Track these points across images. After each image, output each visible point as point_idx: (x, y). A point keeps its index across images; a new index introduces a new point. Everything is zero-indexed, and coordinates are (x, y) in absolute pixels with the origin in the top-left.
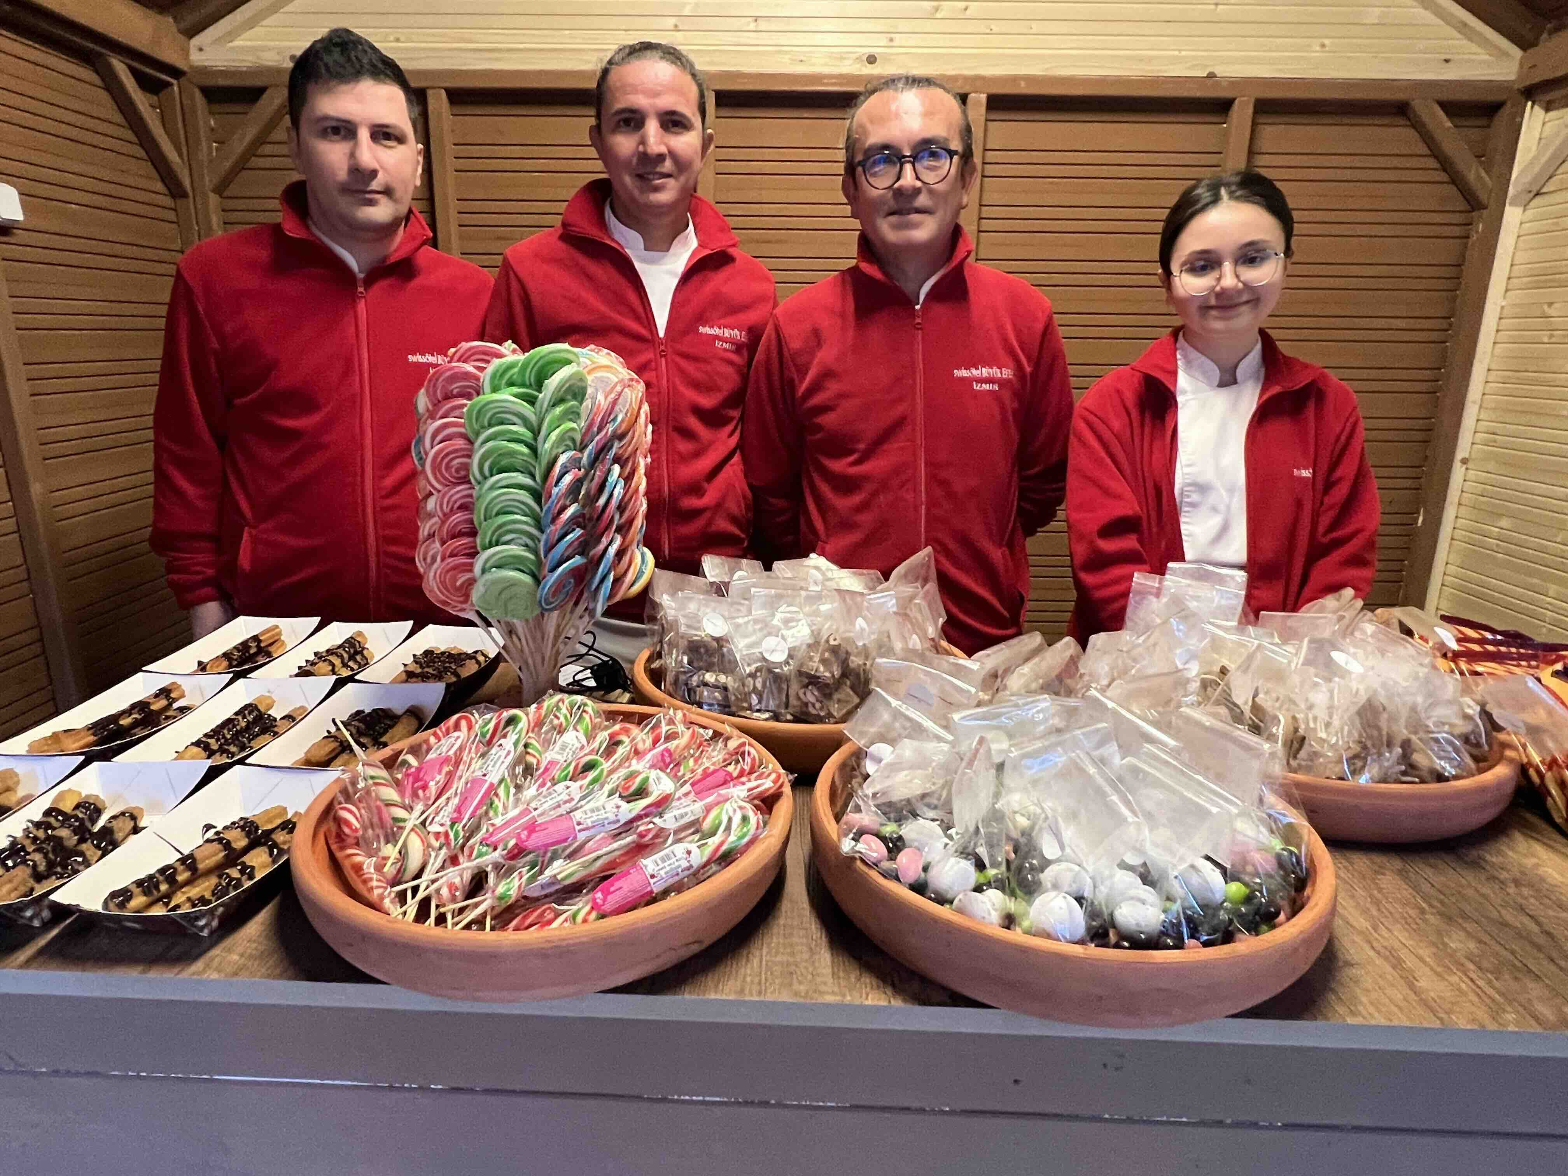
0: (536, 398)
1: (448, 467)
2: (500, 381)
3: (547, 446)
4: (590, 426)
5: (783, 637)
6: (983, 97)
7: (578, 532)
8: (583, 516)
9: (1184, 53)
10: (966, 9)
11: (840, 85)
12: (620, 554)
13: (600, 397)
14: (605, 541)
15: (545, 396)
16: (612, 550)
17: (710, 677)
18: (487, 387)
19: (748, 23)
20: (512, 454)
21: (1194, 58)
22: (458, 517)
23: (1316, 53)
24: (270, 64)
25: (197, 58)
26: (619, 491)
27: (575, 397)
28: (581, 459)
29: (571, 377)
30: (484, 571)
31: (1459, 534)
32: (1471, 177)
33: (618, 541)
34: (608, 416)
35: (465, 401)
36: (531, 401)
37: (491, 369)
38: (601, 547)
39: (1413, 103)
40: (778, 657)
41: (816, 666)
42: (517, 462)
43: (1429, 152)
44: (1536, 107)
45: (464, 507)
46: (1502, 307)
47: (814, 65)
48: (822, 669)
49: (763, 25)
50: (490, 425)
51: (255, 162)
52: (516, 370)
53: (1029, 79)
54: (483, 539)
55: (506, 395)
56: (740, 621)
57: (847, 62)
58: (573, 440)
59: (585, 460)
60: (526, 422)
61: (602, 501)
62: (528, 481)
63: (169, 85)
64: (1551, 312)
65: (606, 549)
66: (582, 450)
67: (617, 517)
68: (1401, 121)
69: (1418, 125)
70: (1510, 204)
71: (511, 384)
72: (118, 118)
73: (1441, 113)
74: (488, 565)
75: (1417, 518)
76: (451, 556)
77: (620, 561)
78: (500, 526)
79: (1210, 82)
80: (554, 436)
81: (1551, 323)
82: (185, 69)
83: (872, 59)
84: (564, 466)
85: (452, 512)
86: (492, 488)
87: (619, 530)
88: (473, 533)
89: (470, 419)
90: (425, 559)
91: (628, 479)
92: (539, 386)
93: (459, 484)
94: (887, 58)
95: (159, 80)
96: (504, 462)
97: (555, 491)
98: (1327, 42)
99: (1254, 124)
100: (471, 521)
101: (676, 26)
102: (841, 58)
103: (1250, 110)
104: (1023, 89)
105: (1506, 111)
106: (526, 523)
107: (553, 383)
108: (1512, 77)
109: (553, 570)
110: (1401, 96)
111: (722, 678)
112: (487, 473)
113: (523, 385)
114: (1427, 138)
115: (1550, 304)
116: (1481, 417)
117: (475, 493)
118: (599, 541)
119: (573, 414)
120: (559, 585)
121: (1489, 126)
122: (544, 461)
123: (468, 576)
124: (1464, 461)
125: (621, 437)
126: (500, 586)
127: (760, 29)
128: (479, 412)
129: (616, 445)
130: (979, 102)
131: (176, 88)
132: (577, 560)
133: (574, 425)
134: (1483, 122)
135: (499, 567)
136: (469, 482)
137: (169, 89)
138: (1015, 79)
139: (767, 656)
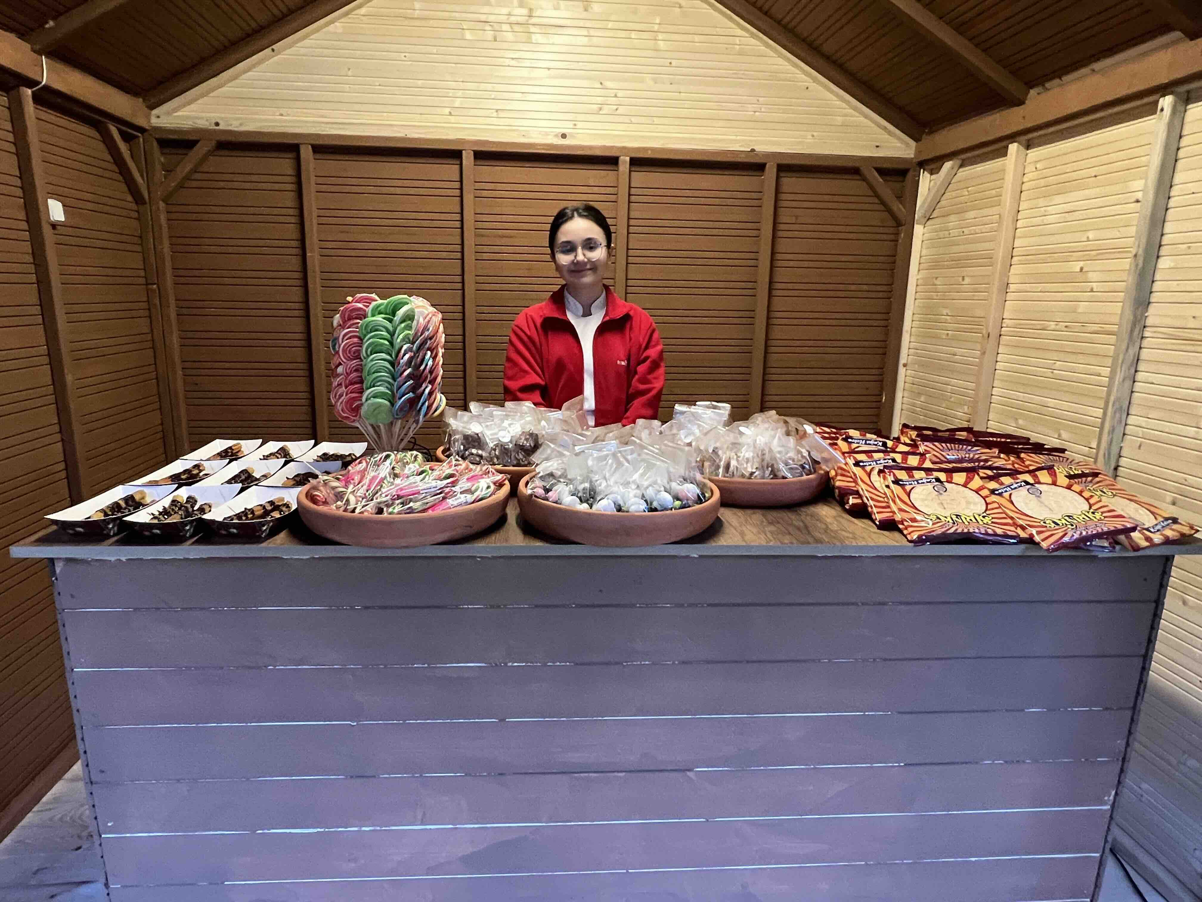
0: (392, 320)
1: (350, 352)
2: (377, 311)
3: (399, 340)
4: (416, 334)
5: (509, 432)
6: (628, 159)
7: (411, 382)
8: (413, 375)
9: (738, 138)
10: (617, 109)
11: (547, 150)
12: (431, 393)
13: (421, 320)
14: (424, 386)
15: (397, 319)
16: (427, 391)
17: (474, 451)
18: (370, 315)
19: (492, 113)
20: (382, 344)
21: (743, 140)
22: (354, 375)
23: (810, 140)
24: (201, 126)
25: (155, 122)
26: (430, 363)
27: (410, 320)
28: (412, 348)
29: (408, 311)
30: (366, 400)
31: (905, 406)
32: (895, 208)
33: (430, 387)
34: (426, 328)
35: (358, 321)
36: (391, 321)
37: (371, 306)
38: (423, 388)
39: (861, 168)
40: (506, 440)
41: (522, 442)
42: (384, 348)
43: (873, 195)
44: (926, 172)
45: (356, 370)
46: (917, 279)
47: (532, 138)
48: (525, 442)
49: (501, 114)
50: (371, 332)
51: (188, 184)
52: (382, 307)
53: (653, 150)
54: (367, 384)
55: (379, 318)
56: (488, 424)
57: (550, 137)
58: (409, 339)
59: (414, 348)
60: (388, 331)
61: (422, 368)
62: (388, 357)
63: (138, 137)
64: (937, 282)
65: (424, 390)
66: (413, 343)
67: (429, 376)
68: (858, 177)
69: (864, 179)
70: (917, 224)
71: (380, 313)
72: (109, 158)
73: (876, 174)
74: (369, 396)
75: (882, 398)
76: (351, 393)
77: (430, 397)
78: (374, 379)
79: (752, 154)
80: (401, 337)
81: (936, 288)
82: (147, 128)
83: (564, 136)
84: (405, 351)
85: (351, 373)
86: (372, 360)
87: (430, 382)
88: (361, 382)
89: (362, 330)
90: (335, 397)
91: (434, 358)
92: (394, 314)
93: (355, 359)
94: (573, 136)
95: (134, 135)
96: (378, 348)
97: (402, 361)
98: (815, 134)
99: (778, 178)
100: (361, 377)
101: (450, 113)
102: (547, 134)
103: (775, 170)
104: (649, 155)
105: (910, 174)
106: (387, 377)
107: (401, 313)
108: (912, 156)
109: (400, 398)
110: (857, 165)
111: (480, 452)
112: (369, 353)
113: (386, 314)
114: (871, 187)
115: (936, 278)
116: (912, 340)
117: (363, 363)
118: (421, 386)
119: (409, 328)
120: (401, 408)
121: (903, 181)
122: (397, 347)
123: (359, 402)
124: (905, 365)
125: (431, 339)
126: (374, 407)
127: (500, 116)
128: (367, 325)
129: (429, 342)
130: (625, 162)
131: (141, 140)
132: (411, 395)
133: (409, 332)
134: (900, 179)
135: (374, 397)
136: (360, 358)
137: (136, 140)
138: (645, 149)
139: (501, 439)
